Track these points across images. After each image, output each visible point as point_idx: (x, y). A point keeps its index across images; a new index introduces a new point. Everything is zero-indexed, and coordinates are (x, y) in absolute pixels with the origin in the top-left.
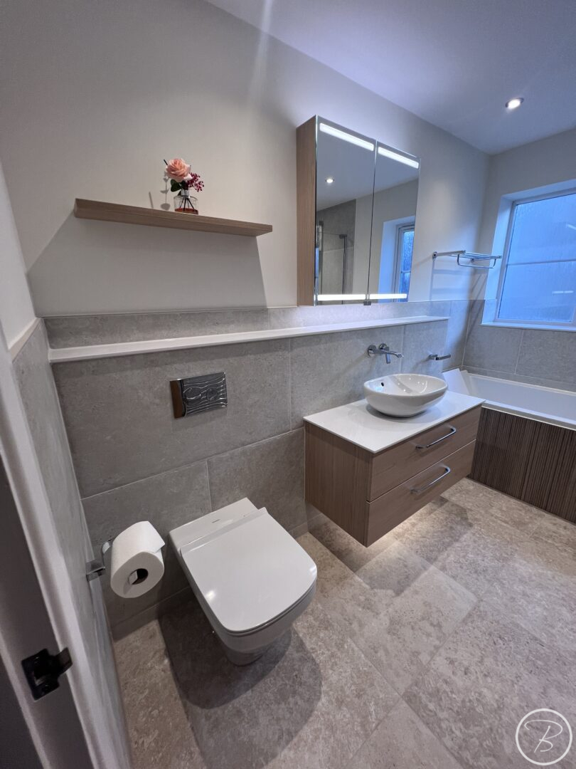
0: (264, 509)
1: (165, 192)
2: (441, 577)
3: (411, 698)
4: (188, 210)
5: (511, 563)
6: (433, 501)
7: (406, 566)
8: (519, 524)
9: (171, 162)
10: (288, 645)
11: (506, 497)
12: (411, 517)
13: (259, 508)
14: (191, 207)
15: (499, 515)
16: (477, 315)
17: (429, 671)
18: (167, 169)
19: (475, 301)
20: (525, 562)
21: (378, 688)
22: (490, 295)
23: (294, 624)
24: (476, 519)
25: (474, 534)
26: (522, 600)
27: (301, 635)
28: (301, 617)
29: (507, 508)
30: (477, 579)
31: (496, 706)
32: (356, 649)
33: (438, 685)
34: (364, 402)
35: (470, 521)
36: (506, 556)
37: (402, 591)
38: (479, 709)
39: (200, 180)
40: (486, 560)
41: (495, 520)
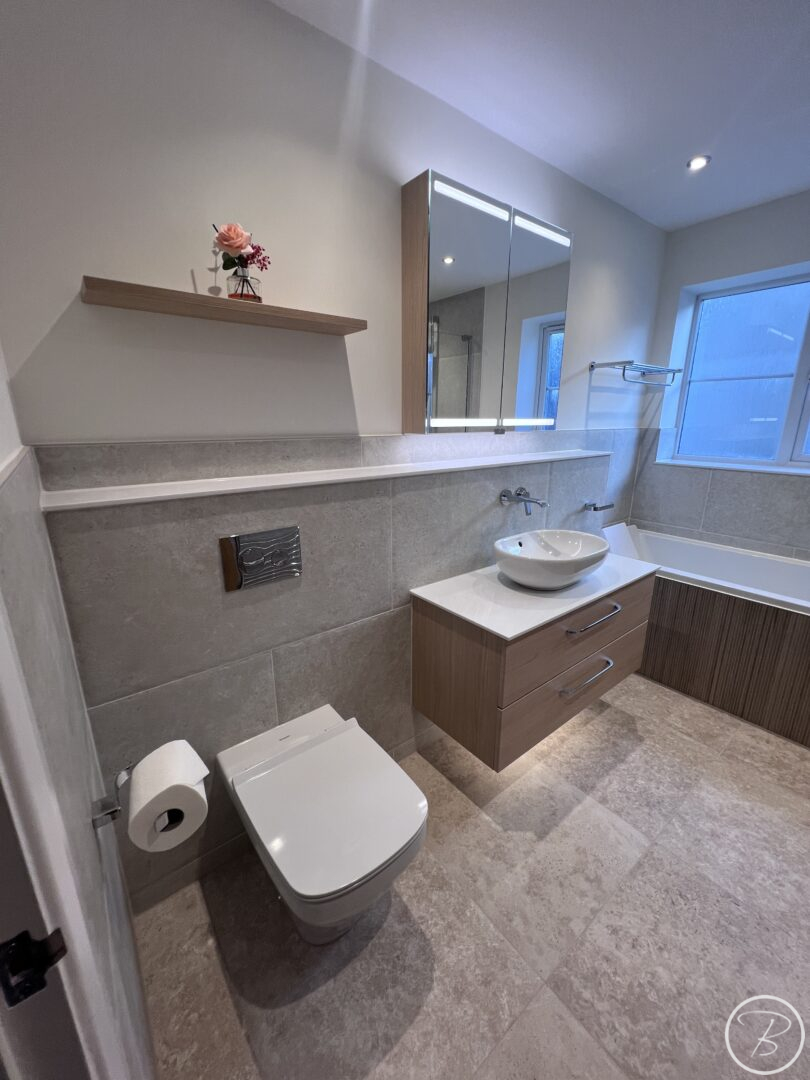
0: (354, 719)
1: (215, 270)
2: (601, 813)
3: (558, 984)
4: (247, 297)
5: (695, 792)
6: (590, 706)
7: (552, 798)
8: (707, 737)
9: (223, 229)
10: (387, 913)
11: (688, 701)
12: (560, 729)
13: (346, 720)
14: (251, 293)
15: (680, 726)
16: (650, 450)
17: (582, 944)
18: (217, 238)
19: (647, 430)
20: (714, 789)
21: (513, 971)
22: (666, 422)
23: (395, 884)
24: (648, 731)
25: (645, 752)
26: (711, 843)
27: (405, 899)
28: (405, 873)
29: (691, 714)
30: (649, 814)
31: (675, 990)
32: (482, 916)
33: (596, 964)
34: (495, 569)
35: (640, 733)
36: (688, 781)
37: (546, 833)
38: (652, 997)
39: (264, 254)
40: (661, 788)
41: (674, 731)
